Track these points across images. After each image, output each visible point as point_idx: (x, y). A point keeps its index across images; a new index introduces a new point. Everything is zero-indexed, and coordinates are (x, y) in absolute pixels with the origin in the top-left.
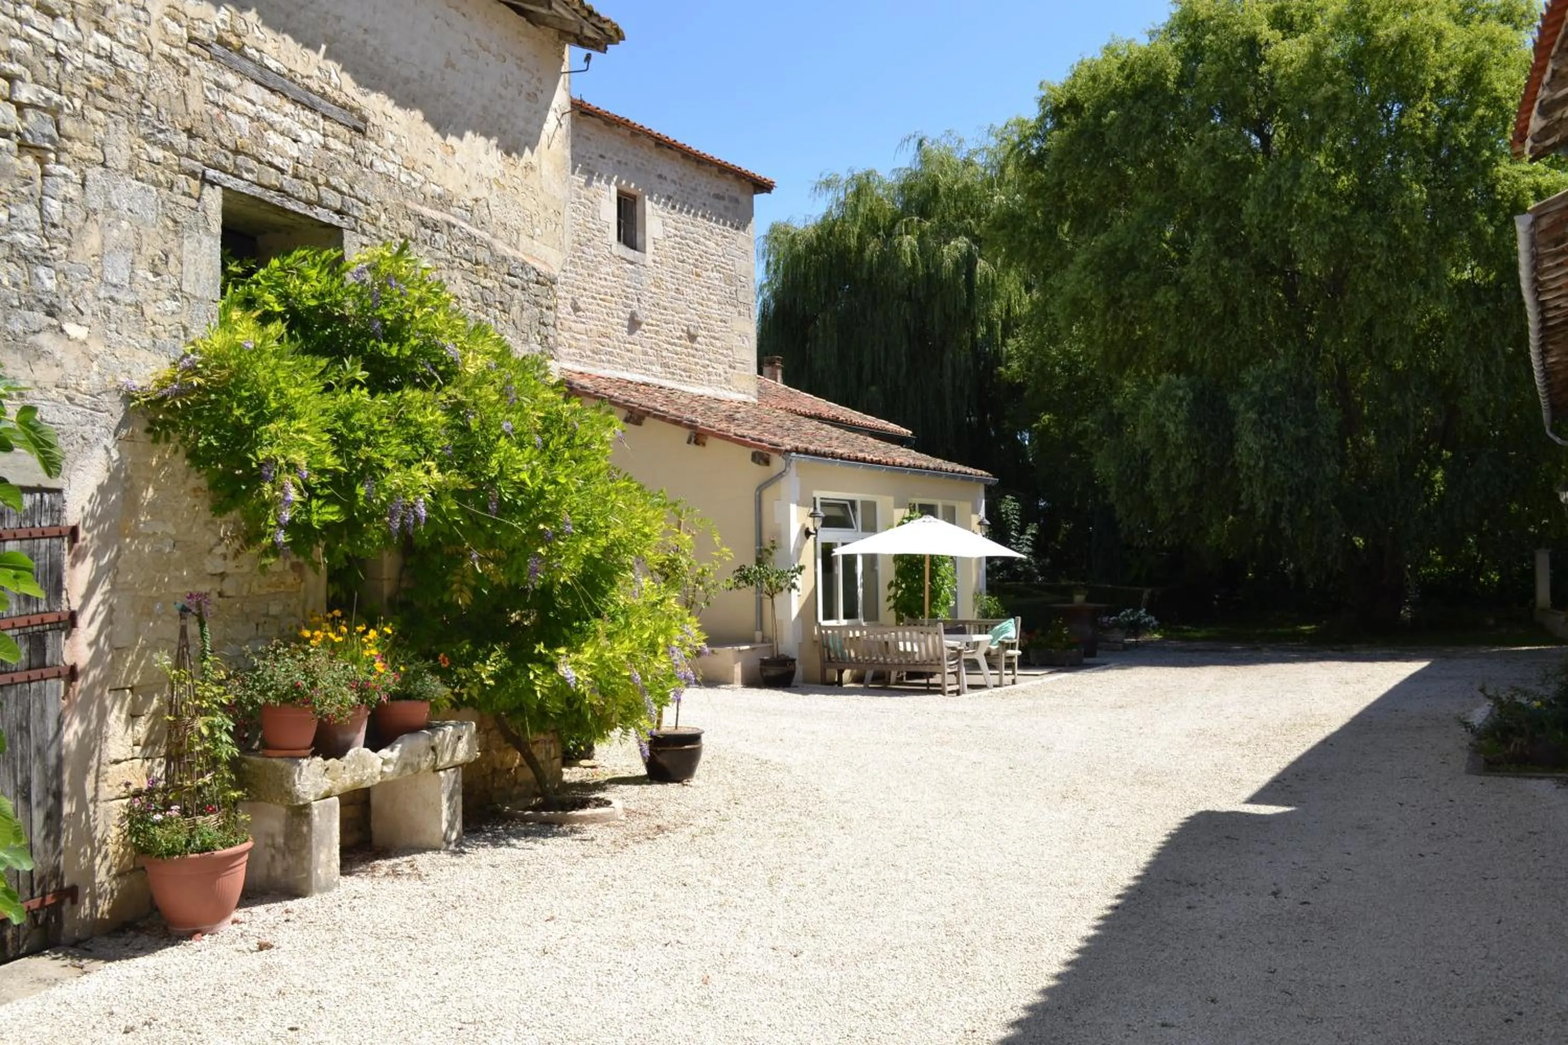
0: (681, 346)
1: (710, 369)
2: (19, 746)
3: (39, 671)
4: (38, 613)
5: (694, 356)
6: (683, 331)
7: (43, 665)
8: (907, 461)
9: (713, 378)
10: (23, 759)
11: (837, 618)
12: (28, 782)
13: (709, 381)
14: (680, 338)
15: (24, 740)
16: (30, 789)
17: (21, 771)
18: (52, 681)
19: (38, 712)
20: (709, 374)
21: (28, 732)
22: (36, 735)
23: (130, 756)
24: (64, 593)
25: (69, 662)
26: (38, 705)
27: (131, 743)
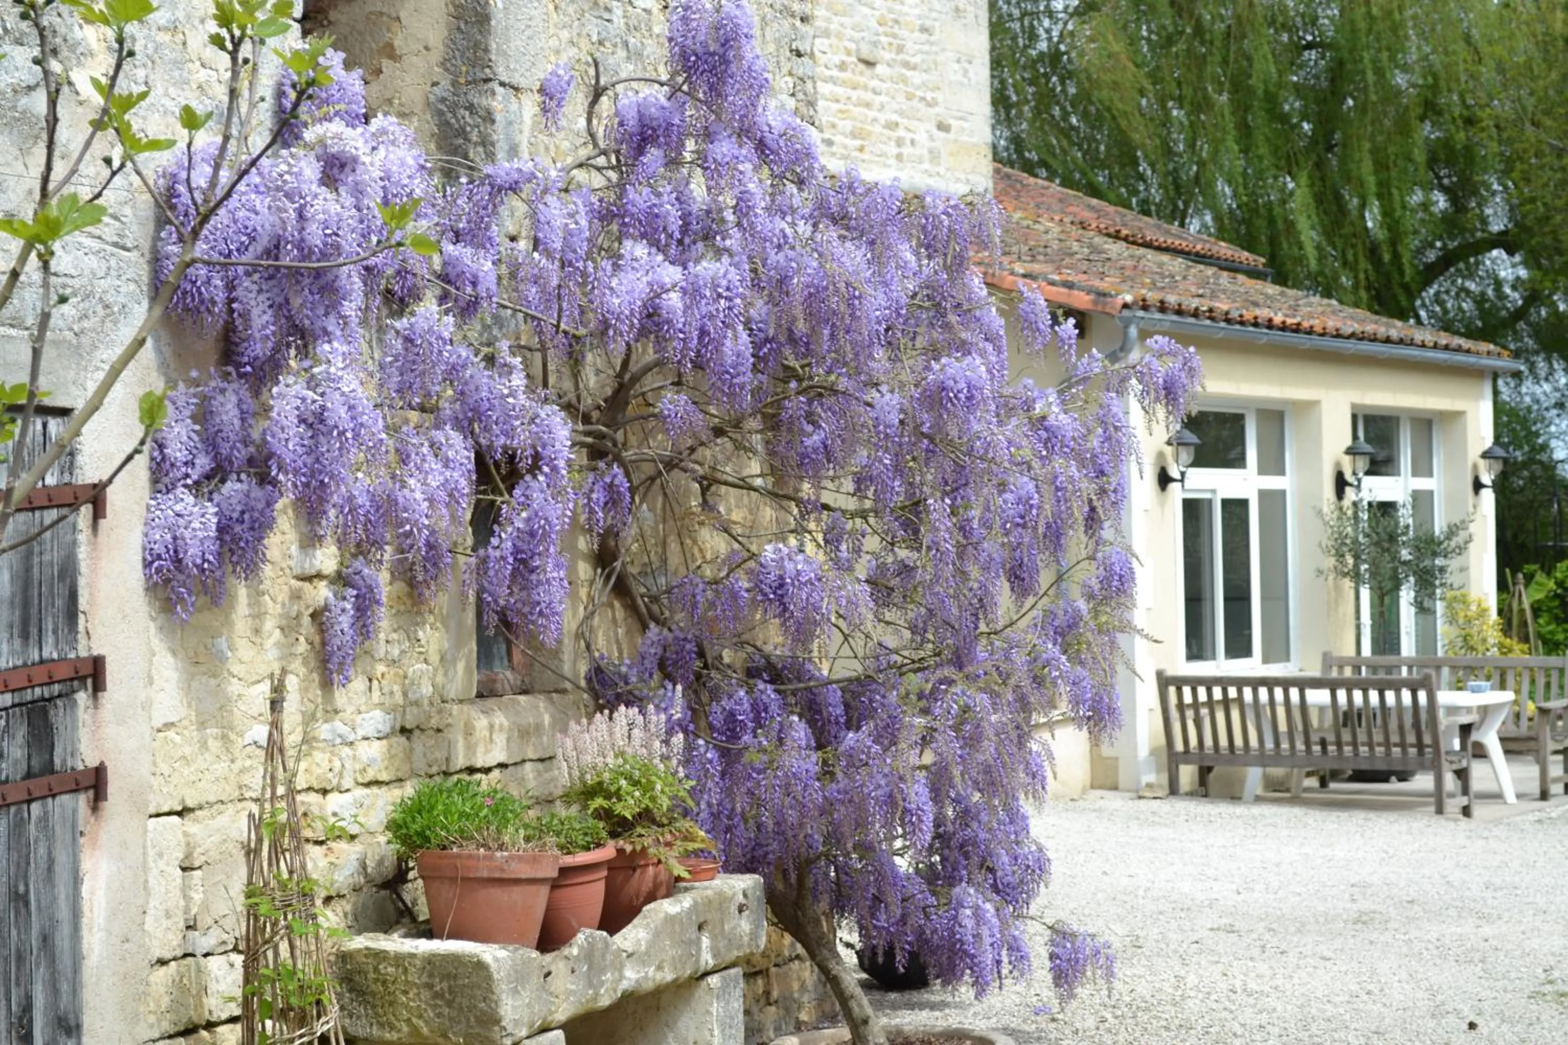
0: (844, 83)
1: (901, 132)
2: (14, 933)
3: (44, 780)
4: (42, 662)
5: (868, 105)
6: (849, 53)
7: (49, 769)
8: (1350, 327)
9: (907, 150)
10: (20, 958)
11: (1214, 657)
12: (27, 1008)
13: (899, 157)
14: (842, 67)
15: (21, 919)
16: (31, 1021)
17: (18, 984)
18: (65, 798)
19: (43, 865)
20: (899, 142)
21: (27, 904)
22: (39, 908)
23: (179, 953)
24: (81, 616)
25: (92, 763)
26: (42, 851)
27: (182, 925)
